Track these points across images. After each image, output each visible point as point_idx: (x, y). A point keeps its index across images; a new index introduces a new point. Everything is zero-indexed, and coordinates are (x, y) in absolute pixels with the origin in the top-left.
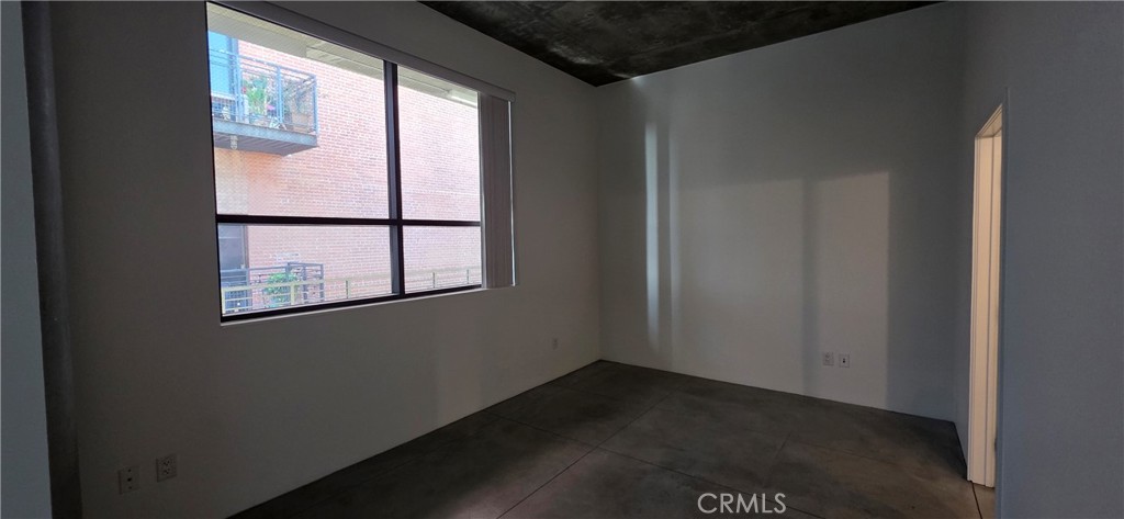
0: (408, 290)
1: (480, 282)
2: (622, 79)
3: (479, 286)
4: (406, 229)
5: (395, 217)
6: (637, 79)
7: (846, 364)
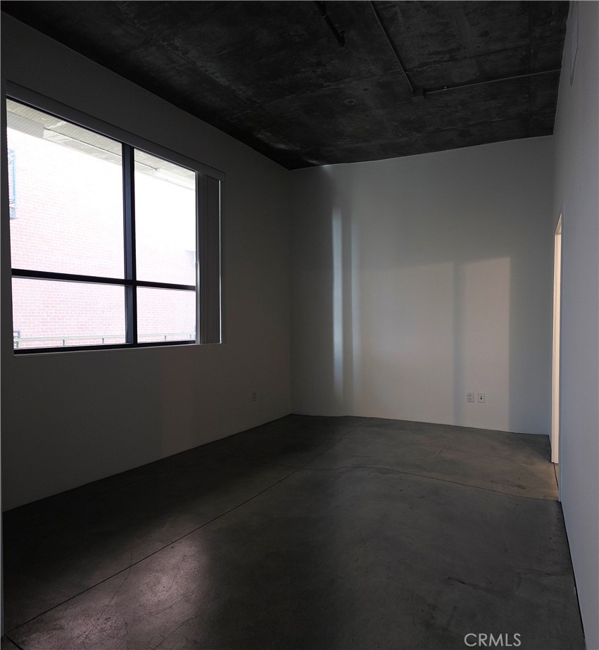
0: (140, 340)
1: (193, 338)
2: (314, 165)
3: (194, 342)
4: (139, 290)
5: (130, 278)
6: (326, 166)
7: (482, 400)
